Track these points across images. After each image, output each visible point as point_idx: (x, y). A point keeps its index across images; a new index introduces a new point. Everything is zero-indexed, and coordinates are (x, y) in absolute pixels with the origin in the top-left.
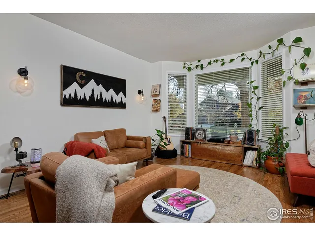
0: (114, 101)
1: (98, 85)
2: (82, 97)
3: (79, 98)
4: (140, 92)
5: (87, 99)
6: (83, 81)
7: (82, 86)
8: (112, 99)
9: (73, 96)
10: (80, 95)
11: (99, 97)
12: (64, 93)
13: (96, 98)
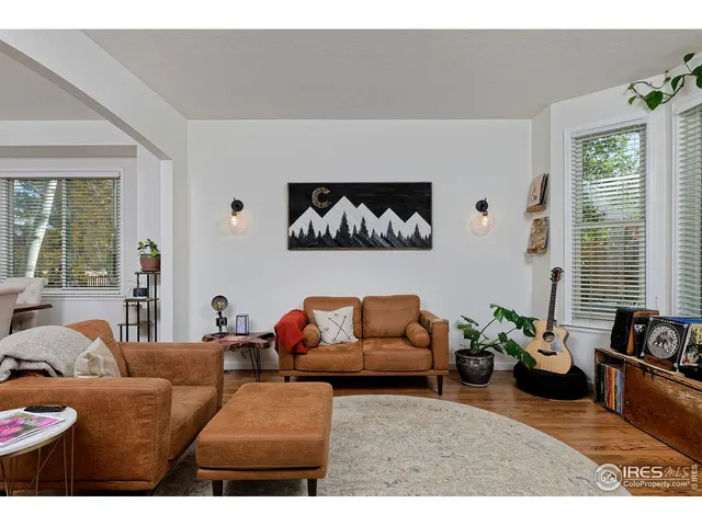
0: (397, 235)
1: (357, 205)
2: (323, 233)
3: (317, 235)
4: (482, 206)
5: (333, 235)
6: (325, 204)
7: (322, 212)
8: (390, 230)
9: (306, 232)
10: (319, 229)
11: (358, 229)
12: (292, 228)
13: (351, 232)
